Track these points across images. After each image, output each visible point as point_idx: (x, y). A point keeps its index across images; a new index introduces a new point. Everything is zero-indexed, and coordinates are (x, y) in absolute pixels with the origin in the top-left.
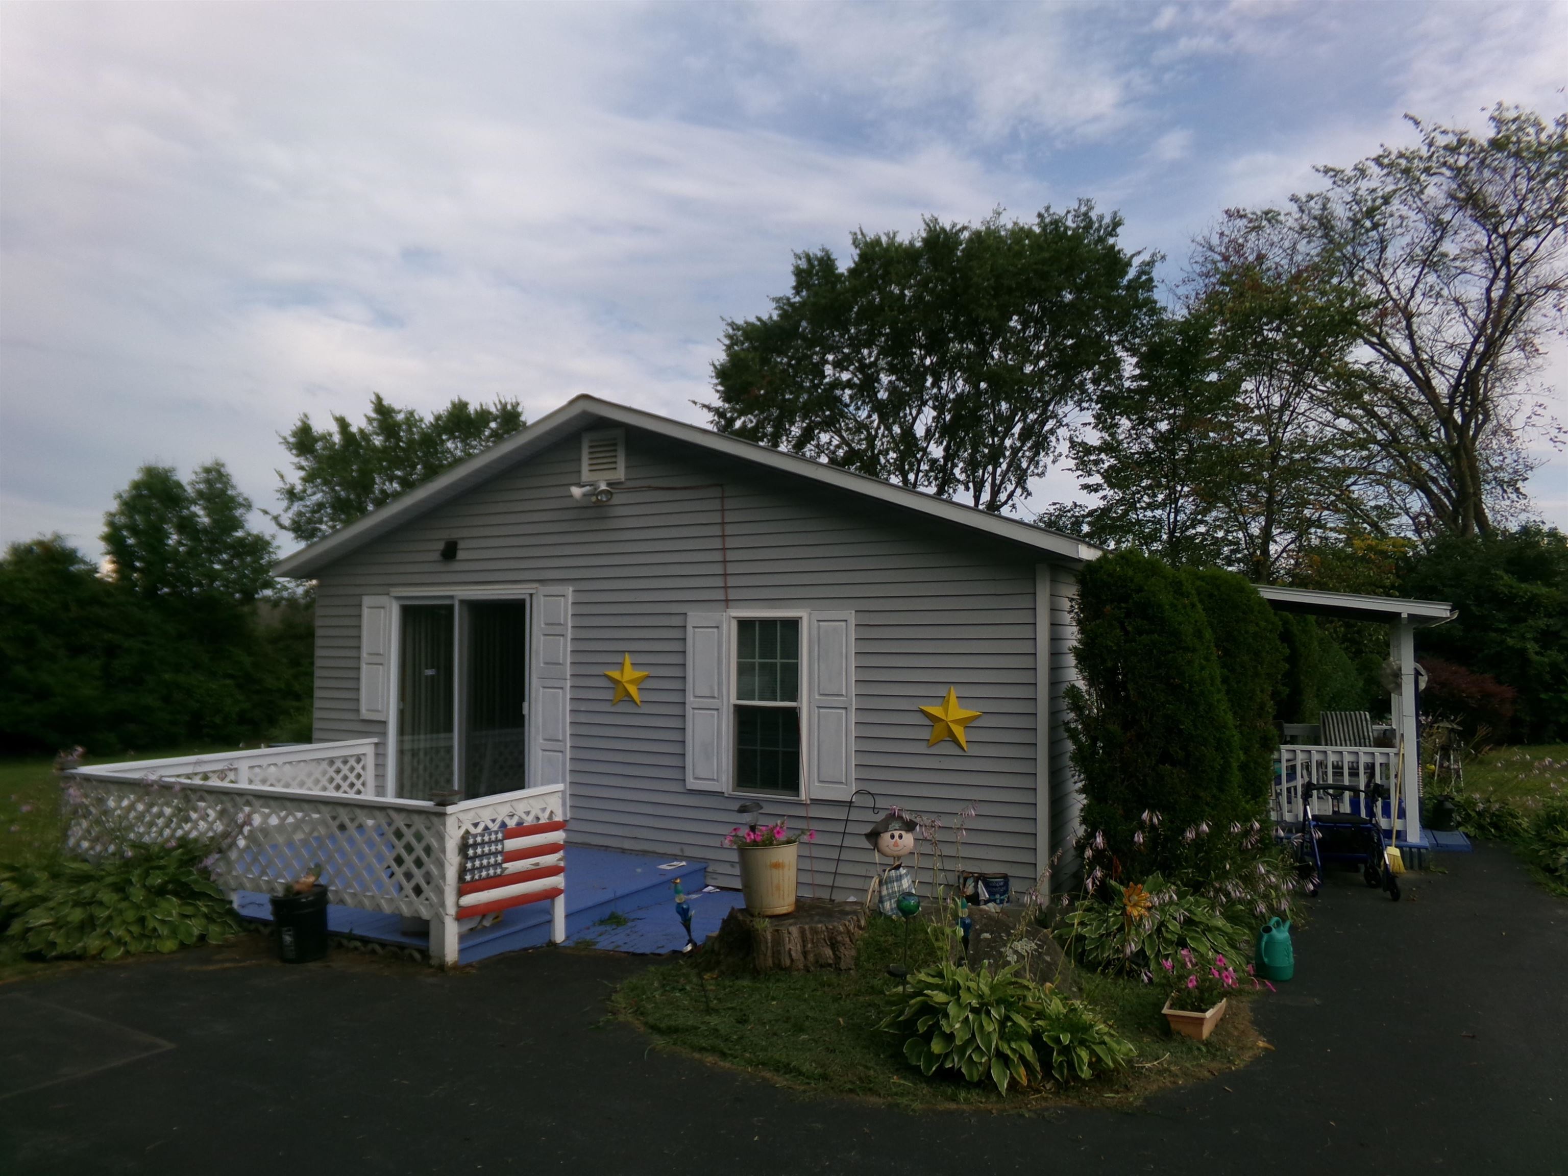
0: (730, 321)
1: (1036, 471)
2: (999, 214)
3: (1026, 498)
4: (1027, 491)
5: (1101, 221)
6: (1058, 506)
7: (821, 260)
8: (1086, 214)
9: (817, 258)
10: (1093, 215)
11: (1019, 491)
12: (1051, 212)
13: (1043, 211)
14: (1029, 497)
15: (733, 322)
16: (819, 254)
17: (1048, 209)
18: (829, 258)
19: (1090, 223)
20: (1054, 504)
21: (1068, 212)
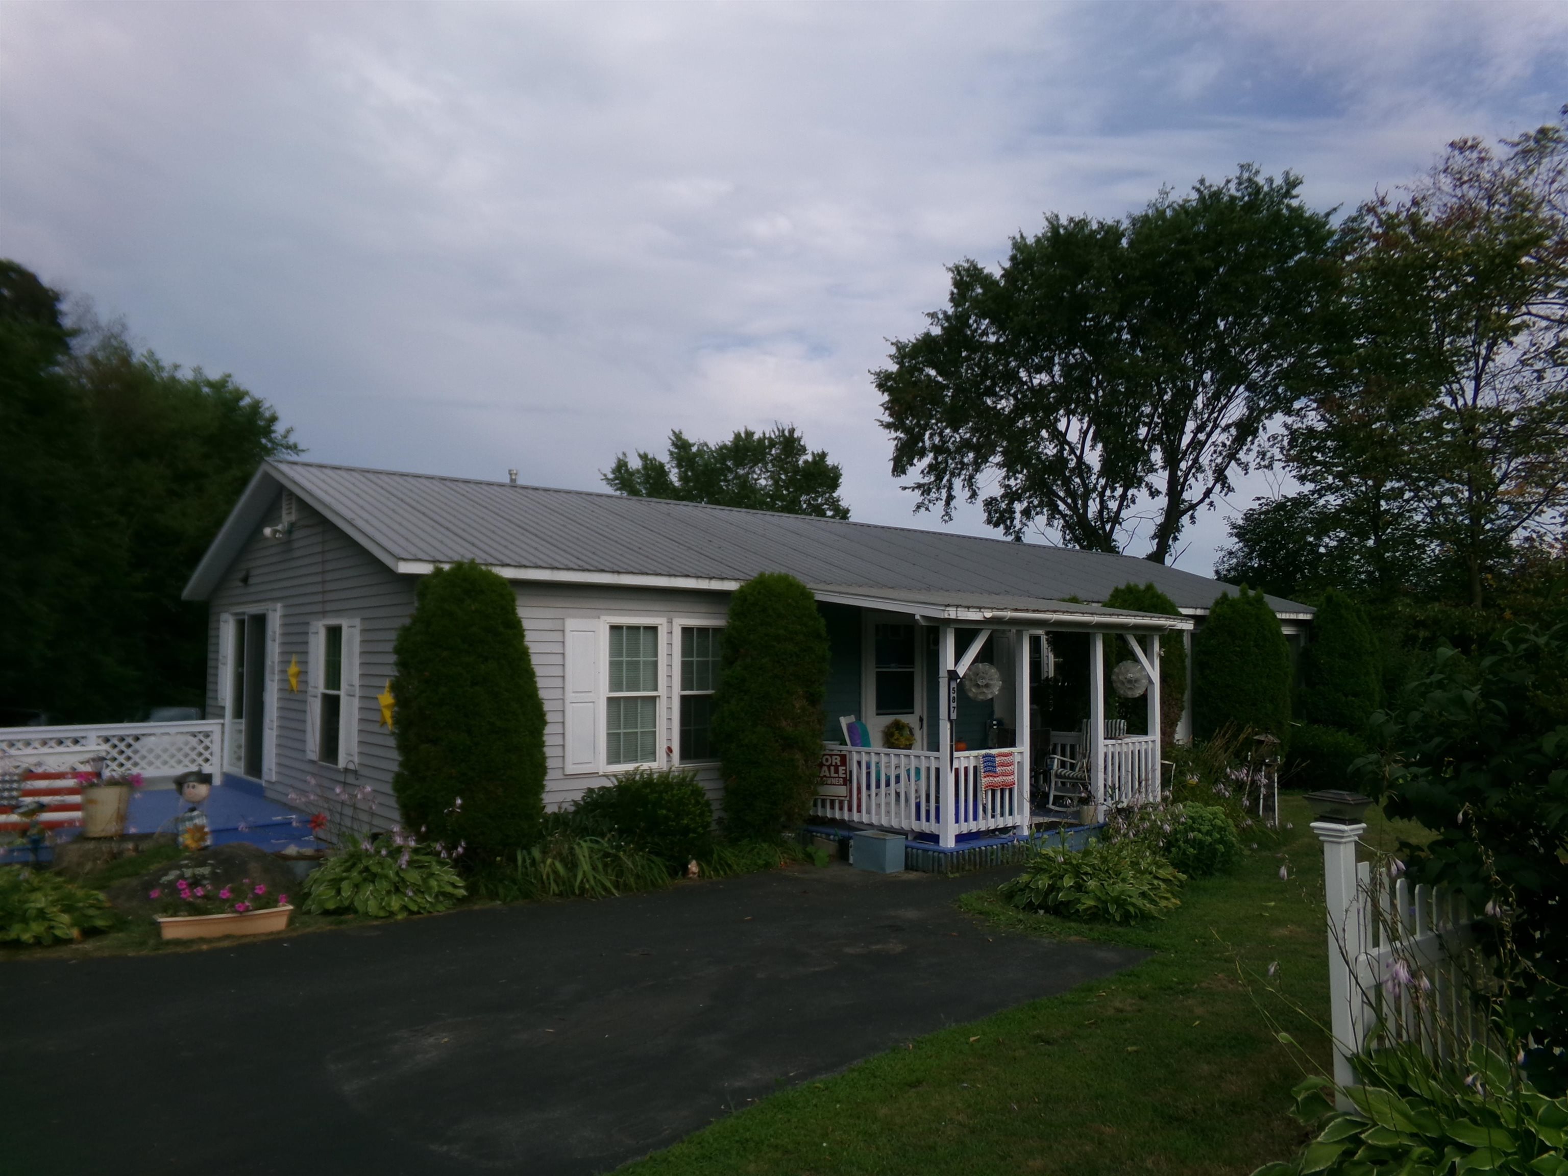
0: (894, 341)
1: (1263, 463)
2: (1167, 193)
3: (1226, 495)
4: (1229, 487)
5: (1272, 184)
6: (1263, 501)
7: (968, 270)
8: (1250, 180)
9: (964, 270)
10: (1260, 180)
11: (1218, 486)
12: (1207, 184)
13: (1198, 186)
14: (1230, 493)
15: (898, 342)
16: (966, 265)
17: (1202, 182)
18: (975, 268)
19: (1258, 190)
20: (1259, 499)
21: (1228, 182)
